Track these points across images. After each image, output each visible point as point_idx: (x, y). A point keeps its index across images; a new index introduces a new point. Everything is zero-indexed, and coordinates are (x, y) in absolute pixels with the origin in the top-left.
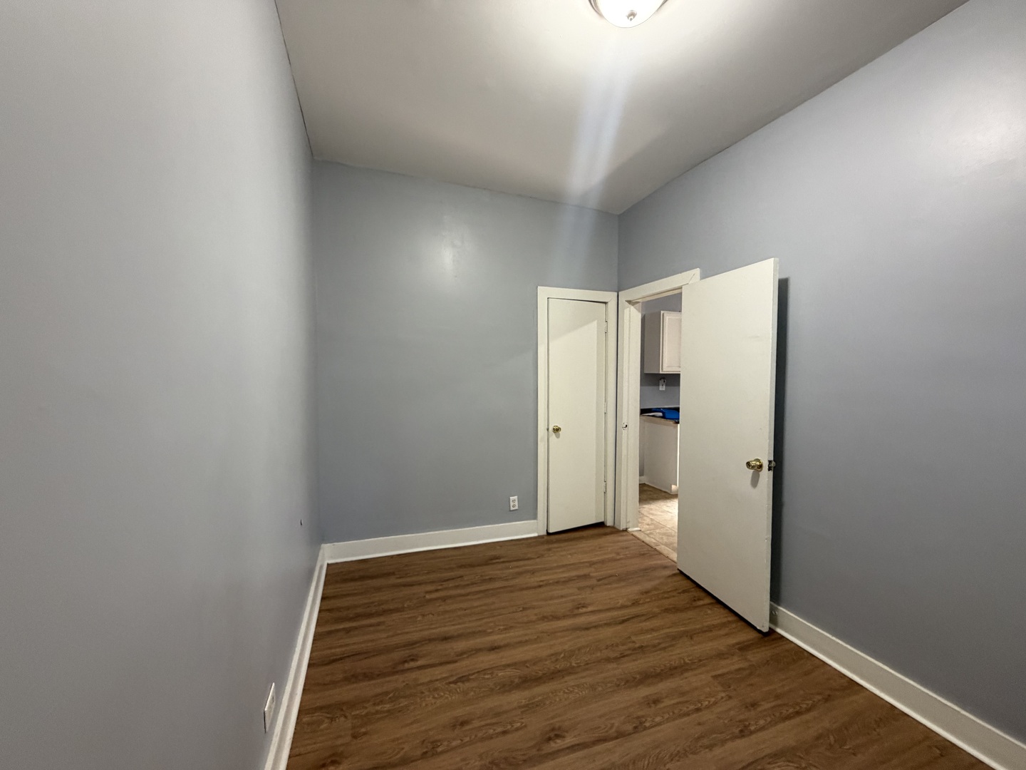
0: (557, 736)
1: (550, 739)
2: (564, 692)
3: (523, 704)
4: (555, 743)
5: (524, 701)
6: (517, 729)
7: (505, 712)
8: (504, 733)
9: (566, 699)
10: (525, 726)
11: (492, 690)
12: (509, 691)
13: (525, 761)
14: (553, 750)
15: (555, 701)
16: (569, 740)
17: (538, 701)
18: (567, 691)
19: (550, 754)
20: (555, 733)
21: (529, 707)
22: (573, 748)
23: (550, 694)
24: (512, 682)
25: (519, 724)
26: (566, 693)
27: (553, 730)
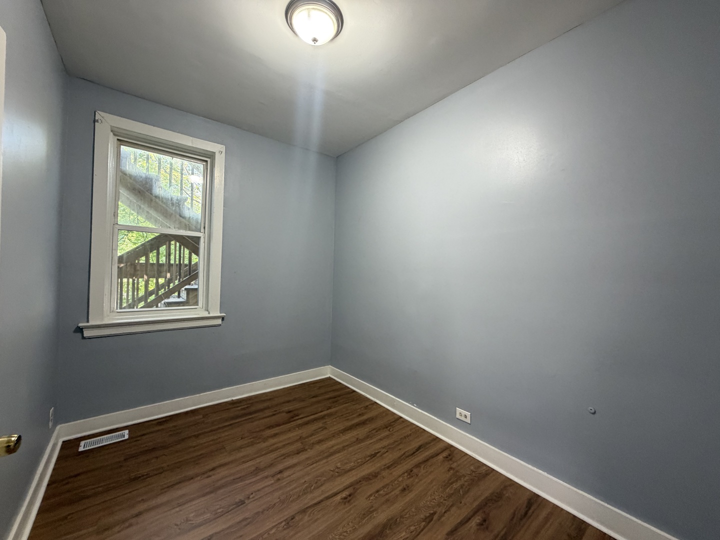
0: (345, 498)
1: (350, 495)
2: (346, 532)
3: (374, 513)
4: (346, 494)
5: (375, 515)
6: (371, 495)
7: (383, 504)
8: (378, 491)
9: (344, 526)
10: (367, 499)
11: (402, 517)
12: (389, 520)
13: (360, 481)
14: (346, 490)
15: (352, 522)
16: (338, 498)
17: (365, 518)
18: (345, 534)
19: (347, 488)
20: (347, 500)
21: (369, 512)
22: (336, 494)
23: (357, 527)
24: (390, 528)
25: (371, 498)
26: (345, 532)
27: (349, 501)
